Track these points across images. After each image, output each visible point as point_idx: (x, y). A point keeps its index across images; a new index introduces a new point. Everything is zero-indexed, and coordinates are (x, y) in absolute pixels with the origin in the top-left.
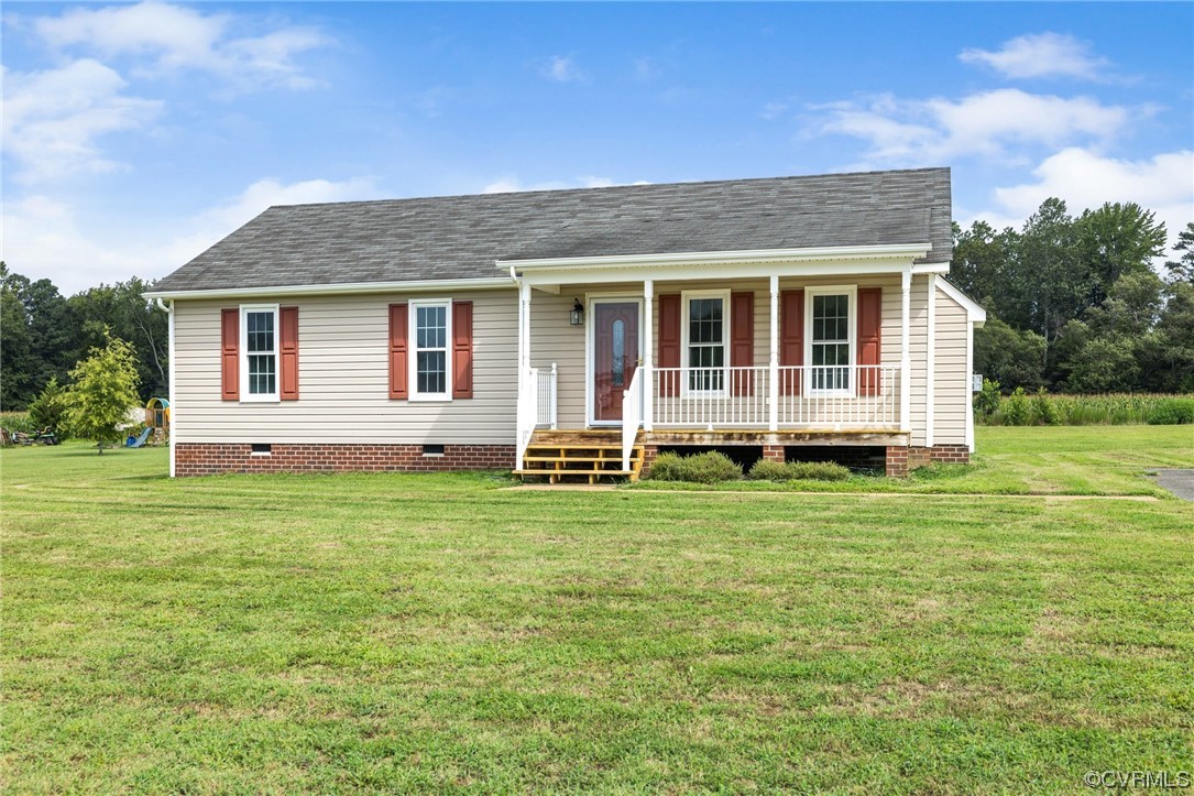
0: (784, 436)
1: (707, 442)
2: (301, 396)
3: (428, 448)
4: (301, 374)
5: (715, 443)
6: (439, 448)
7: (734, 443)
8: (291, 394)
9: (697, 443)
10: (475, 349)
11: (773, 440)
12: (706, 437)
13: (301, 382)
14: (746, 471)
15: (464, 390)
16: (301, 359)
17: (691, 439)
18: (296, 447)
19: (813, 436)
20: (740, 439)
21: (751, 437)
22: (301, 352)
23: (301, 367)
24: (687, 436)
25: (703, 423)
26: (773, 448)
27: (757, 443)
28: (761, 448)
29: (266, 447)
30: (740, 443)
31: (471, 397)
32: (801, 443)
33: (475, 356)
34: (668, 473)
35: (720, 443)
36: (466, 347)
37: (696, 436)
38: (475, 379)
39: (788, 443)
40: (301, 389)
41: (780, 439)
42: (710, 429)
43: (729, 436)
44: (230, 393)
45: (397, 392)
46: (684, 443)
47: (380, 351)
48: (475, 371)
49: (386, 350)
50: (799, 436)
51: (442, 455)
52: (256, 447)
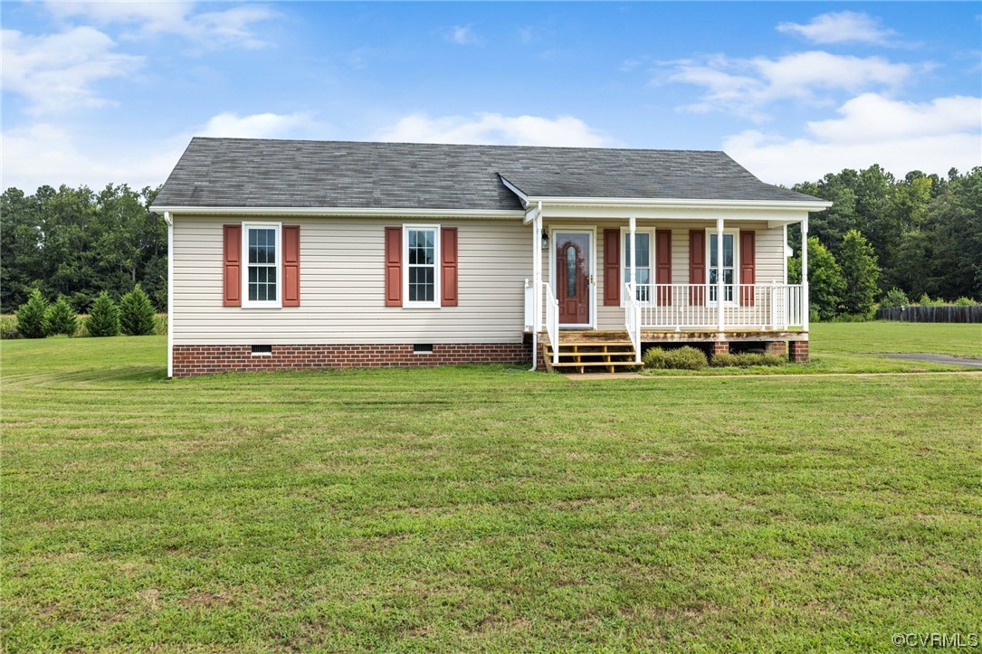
0: (729, 334)
1: (676, 339)
2: (302, 303)
3: (418, 347)
4: (302, 284)
5: (682, 340)
6: (429, 347)
7: (695, 340)
8: (292, 300)
9: (670, 340)
10: (460, 266)
11: (722, 338)
12: (676, 335)
13: (302, 291)
14: (709, 361)
15: (451, 299)
16: (302, 271)
17: (665, 337)
18: (296, 347)
19: (749, 334)
20: (700, 337)
21: (707, 335)
22: (302, 265)
23: (302, 278)
24: (662, 335)
25: (672, 325)
26: (722, 343)
27: (711, 340)
28: (713, 343)
29: (267, 348)
30: (699, 340)
31: (456, 306)
32: (740, 340)
33: (459, 272)
34: (664, 364)
35: (685, 340)
36: (453, 265)
37: (669, 335)
38: (460, 290)
39: (732, 340)
40: (302, 297)
41: (726, 337)
42: (678, 330)
43: (692, 335)
44: (231, 299)
45: (392, 300)
46: (660, 341)
47: (377, 266)
48: (460, 284)
49: (382, 265)
50: (739, 335)
51: (430, 353)
52: (256, 348)
